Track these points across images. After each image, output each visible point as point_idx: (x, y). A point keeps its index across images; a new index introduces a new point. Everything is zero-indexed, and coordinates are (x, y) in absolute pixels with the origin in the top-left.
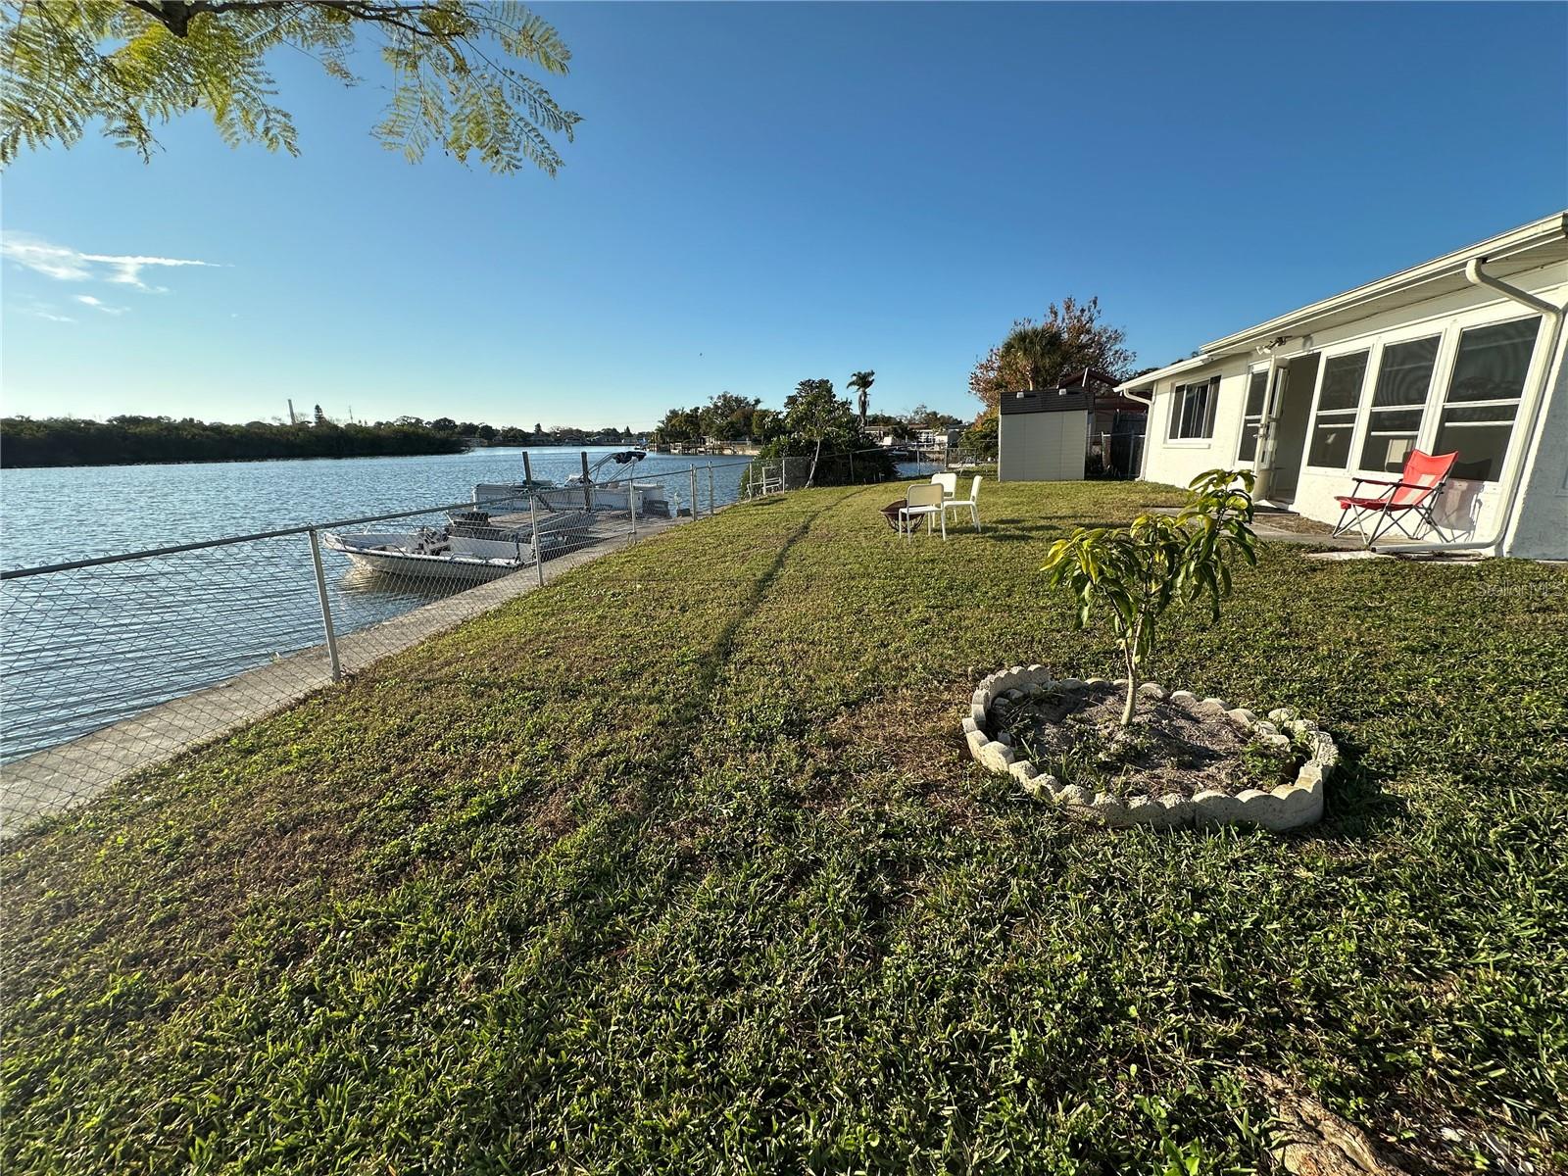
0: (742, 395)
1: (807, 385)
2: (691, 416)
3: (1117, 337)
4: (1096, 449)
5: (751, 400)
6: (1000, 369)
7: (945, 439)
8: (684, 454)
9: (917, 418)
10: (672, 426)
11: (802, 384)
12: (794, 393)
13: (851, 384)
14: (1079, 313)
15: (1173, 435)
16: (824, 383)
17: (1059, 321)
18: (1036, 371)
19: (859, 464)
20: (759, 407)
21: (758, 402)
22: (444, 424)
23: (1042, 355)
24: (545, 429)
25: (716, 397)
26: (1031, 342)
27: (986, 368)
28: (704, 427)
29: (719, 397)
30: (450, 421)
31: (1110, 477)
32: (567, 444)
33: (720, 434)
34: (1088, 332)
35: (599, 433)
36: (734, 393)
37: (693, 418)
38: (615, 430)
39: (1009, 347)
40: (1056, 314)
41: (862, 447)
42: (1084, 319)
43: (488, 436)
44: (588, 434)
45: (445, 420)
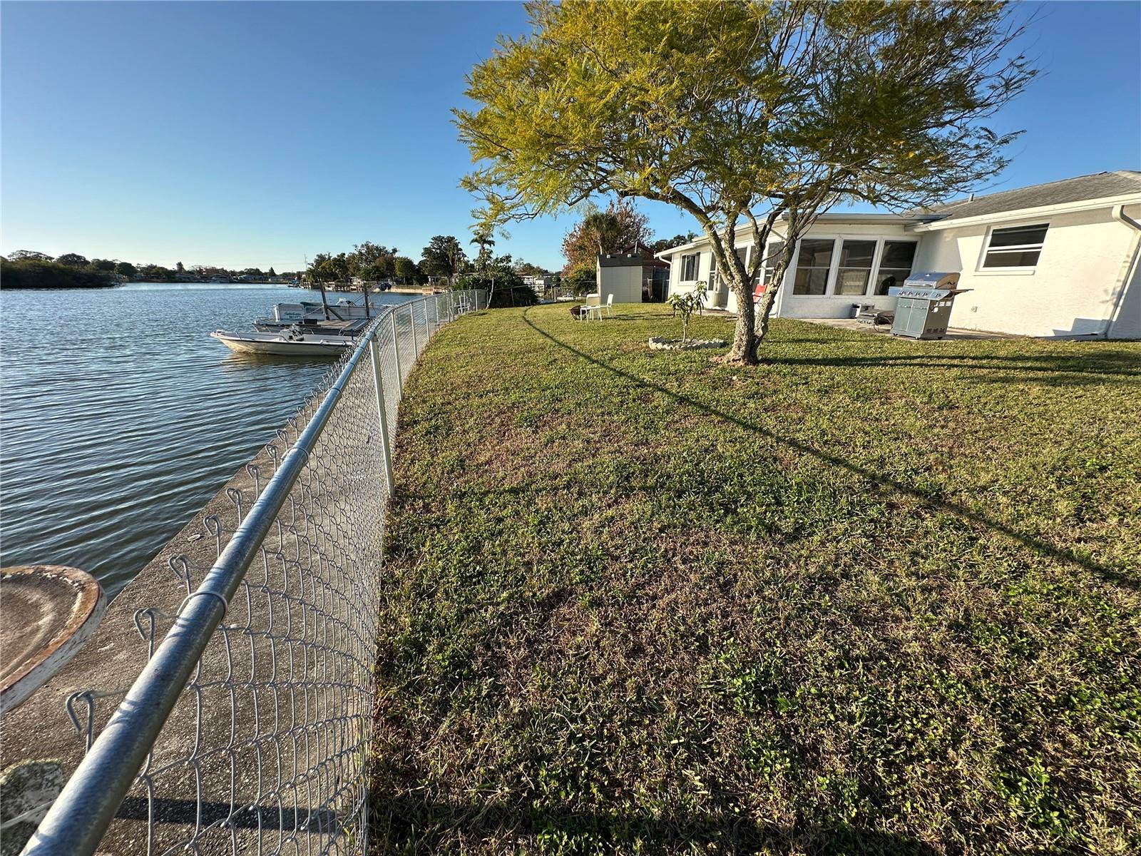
0: (381, 245)
1: (438, 239)
2: (339, 260)
3: (645, 220)
4: (645, 288)
5: (390, 250)
6: (581, 238)
7: (542, 282)
8: (337, 291)
9: (517, 267)
10: (323, 268)
11: (434, 239)
12: (428, 245)
13: (473, 241)
14: (625, 205)
15: (682, 280)
16: (451, 239)
17: (615, 209)
18: (603, 239)
19: (517, 295)
20: (397, 255)
21: (395, 251)
22: (72, 260)
23: (607, 230)
24: (187, 267)
25: (359, 245)
26: (600, 222)
27: (572, 235)
28: (351, 270)
29: (362, 246)
30: (79, 257)
31: (653, 301)
32: (214, 282)
33: (367, 276)
34: (631, 217)
35: (242, 273)
36: (375, 242)
37: (341, 262)
38: (258, 270)
39: (588, 223)
40: (613, 206)
41: (517, 284)
42: (629, 209)
43: (128, 273)
44: (233, 273)
45: (73, 255)
